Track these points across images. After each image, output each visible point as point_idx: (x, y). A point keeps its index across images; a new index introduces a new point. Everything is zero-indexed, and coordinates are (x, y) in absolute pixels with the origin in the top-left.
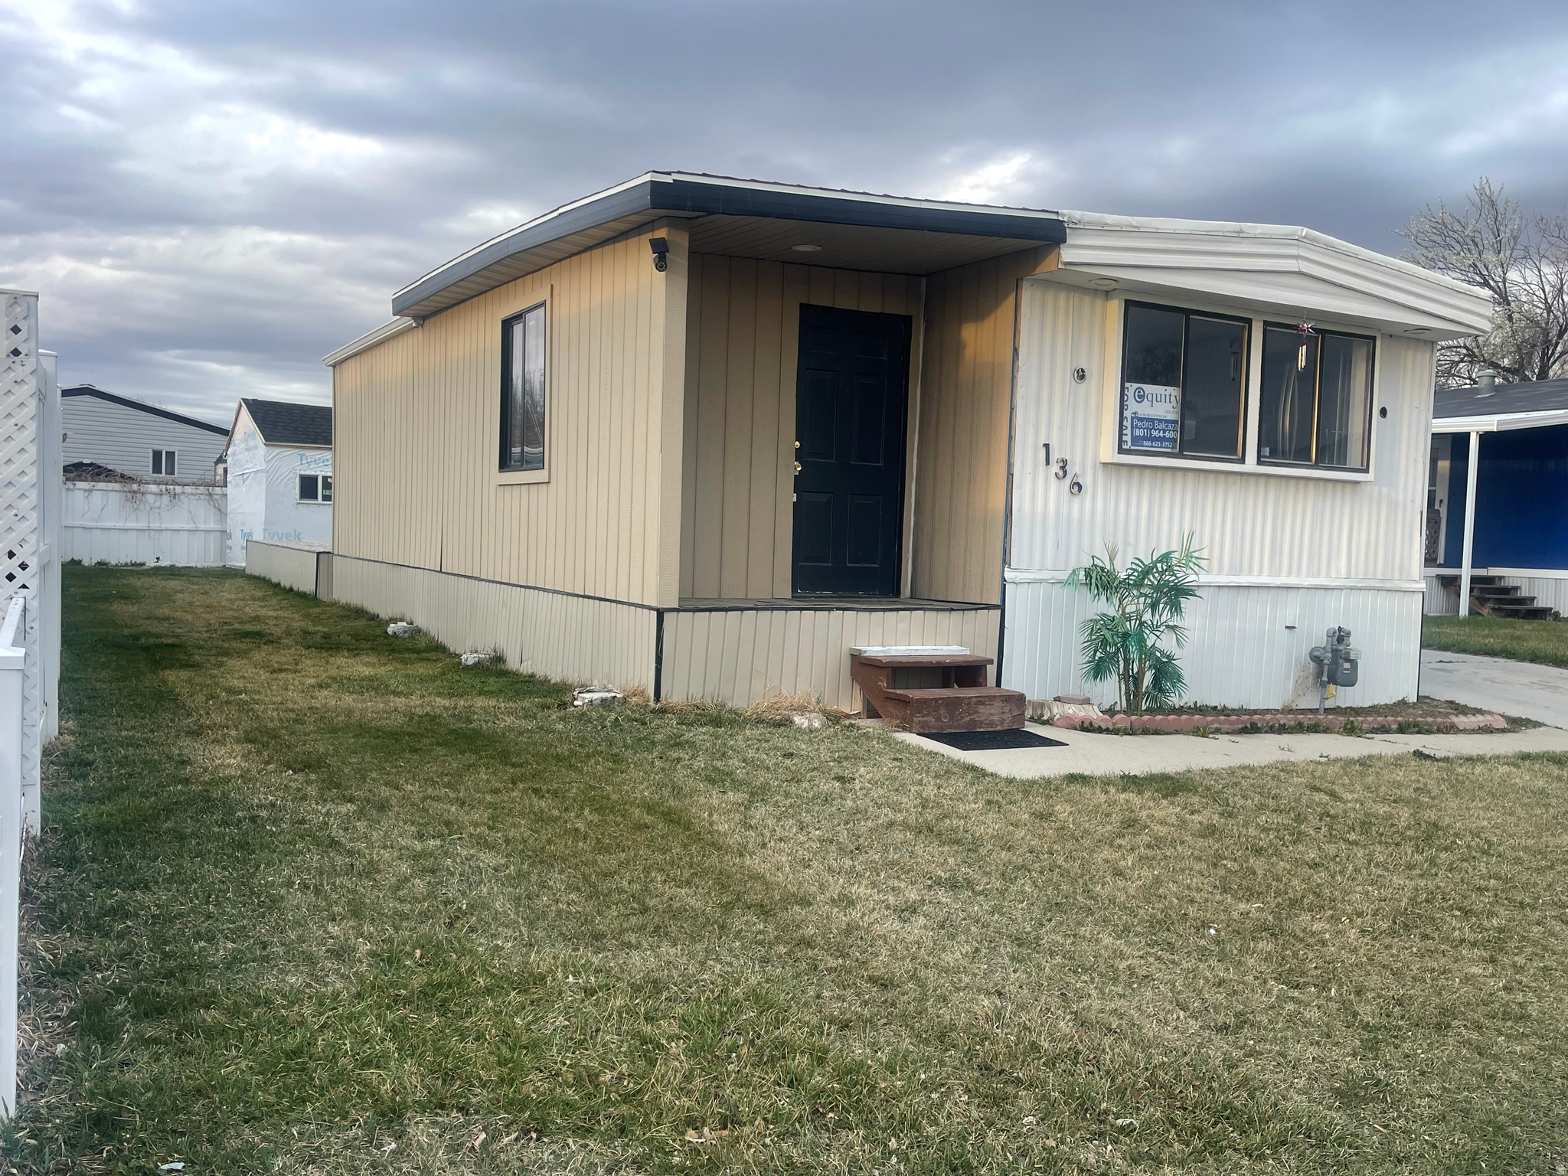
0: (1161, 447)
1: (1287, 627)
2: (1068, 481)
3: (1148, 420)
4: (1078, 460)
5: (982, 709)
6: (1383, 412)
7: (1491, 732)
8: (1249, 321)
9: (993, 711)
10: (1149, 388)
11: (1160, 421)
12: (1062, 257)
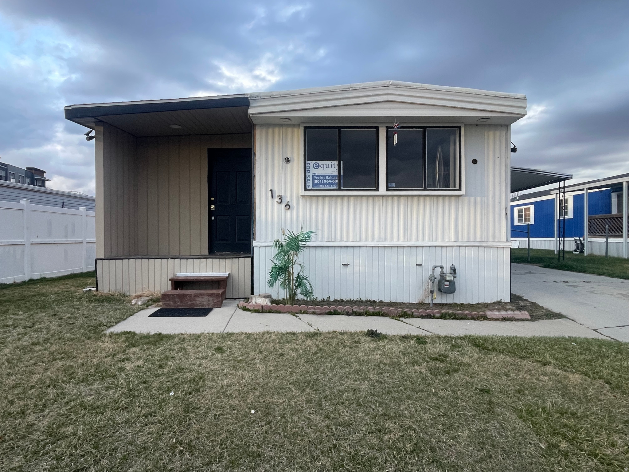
0: (330, 187)
1: (417, 265)
2: (283, 205)
3: (322, 176)
4: (288, 195)
5: (197, 299)
6: (475, 161)
7: (512, 321)
8: (377, 128)
9: (203, 300)
10: (321, 163)
11: (329, 176)
12: (250, 112)
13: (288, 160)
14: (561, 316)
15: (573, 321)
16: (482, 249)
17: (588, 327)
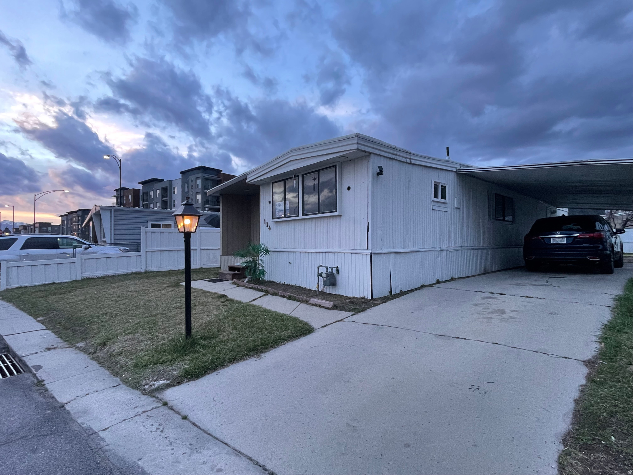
2: (269, 227)
4: (269, 222)
6: (349, 188)
8: (298, 176)
12: (247, 181)
13: (270, 202)
14: (361, 312)
15: (354, 314)
16: (353, 255)
17: (344, 319)
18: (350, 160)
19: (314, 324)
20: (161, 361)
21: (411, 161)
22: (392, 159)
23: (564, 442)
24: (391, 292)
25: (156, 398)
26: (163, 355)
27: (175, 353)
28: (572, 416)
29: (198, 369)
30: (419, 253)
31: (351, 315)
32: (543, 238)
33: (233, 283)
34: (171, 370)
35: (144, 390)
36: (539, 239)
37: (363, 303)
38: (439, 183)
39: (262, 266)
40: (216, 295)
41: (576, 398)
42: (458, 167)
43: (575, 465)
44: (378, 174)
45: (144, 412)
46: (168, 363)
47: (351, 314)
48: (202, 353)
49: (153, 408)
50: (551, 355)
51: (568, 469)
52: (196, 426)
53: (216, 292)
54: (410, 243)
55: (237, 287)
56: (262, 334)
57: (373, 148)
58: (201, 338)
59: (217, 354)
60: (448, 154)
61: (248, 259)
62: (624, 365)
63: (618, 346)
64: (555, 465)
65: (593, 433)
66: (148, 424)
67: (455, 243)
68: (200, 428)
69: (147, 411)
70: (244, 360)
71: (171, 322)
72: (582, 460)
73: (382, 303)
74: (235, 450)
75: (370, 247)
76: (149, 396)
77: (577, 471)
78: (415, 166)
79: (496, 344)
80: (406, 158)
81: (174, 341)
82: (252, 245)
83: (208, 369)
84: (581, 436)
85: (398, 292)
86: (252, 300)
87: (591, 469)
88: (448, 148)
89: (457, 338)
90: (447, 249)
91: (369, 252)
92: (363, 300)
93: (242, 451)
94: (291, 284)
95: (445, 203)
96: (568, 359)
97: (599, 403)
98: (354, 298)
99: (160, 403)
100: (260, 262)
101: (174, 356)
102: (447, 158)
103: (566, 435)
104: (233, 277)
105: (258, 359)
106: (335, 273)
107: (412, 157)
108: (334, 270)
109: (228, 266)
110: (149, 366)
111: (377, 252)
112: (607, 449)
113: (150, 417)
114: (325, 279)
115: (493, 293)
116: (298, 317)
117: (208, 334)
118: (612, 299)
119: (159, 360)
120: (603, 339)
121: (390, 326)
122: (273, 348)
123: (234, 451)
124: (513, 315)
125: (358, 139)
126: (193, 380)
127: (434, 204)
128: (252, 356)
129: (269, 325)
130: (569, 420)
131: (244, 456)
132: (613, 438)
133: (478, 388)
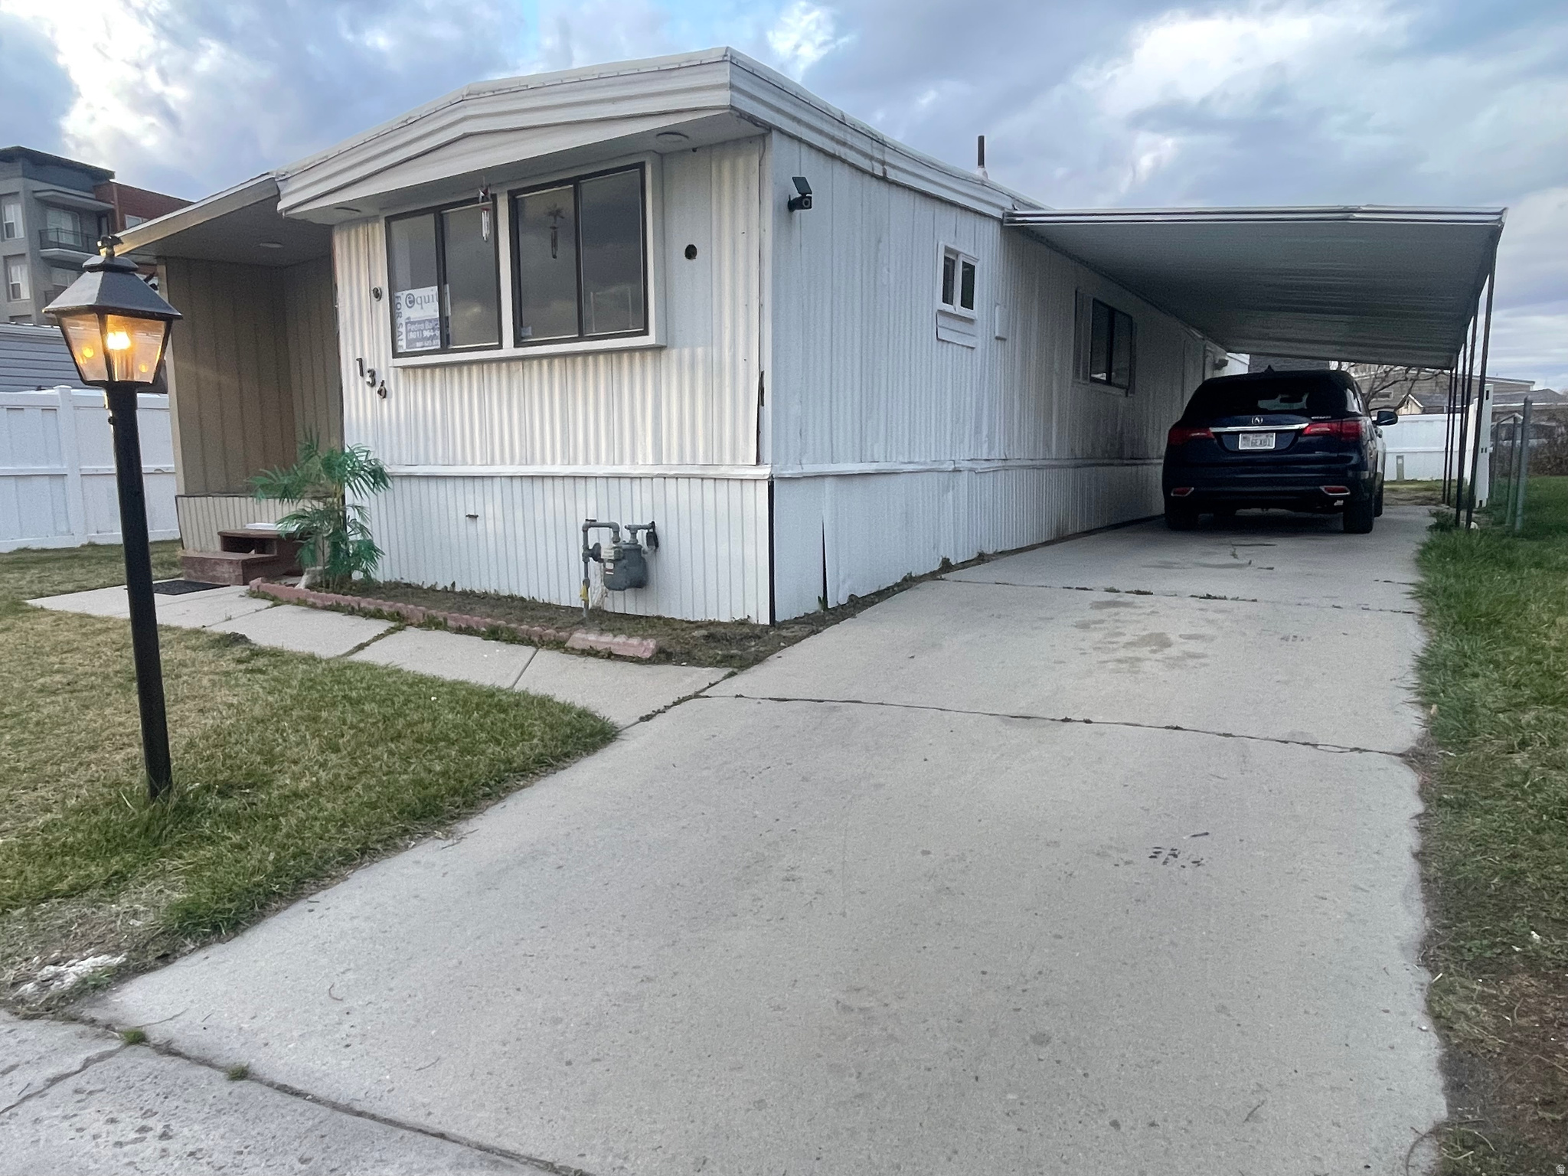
2: (377, 388)
4: (383, 368)
6: (691, 252)
8: (495, 198)
10: (416, 293)
11: (424, 322)
12: (281, 206)
13: (377, 294)
14: (753, 664)
15: (731, 675)
16: (709, 484)
17: (704, 690)
18: (694, 150)
19: (613, 713)
20: (64, 886)
21: (885, 173)
22: (833, 157)
23: (1427, 961)
24: (824, 601)
25: (83, 1022)
26: (64, 864)
27: (114, 852)
28: (1422, 895)
29: (231, 901)
30: (898, 476)
31: (725, 678)
32: (1218, 435)
33: (254, 595)
34: (117, 915)
35: (22, 1001)
36: (1206, 439)
37: (748, 637)
38: (957, 254)
39: (362, 529)
40: (203, 639)
41: (1417, 848)
42: (1008, 205)
43: (1474, 1013)
44: (793, 205)
45: (54, 1081)
46: (94, 894)
47: (723, 675)
48: (228, 842)
49: (87, 1063)
50: (1323, 747)
51: (1462, 1025)
52: (297, 1094)
53: (198, 625)
54: (876, 447)
55: (275, 605)
56: (441, 758)
57: (778, 111)
58: (208, 788)
59: (291, 841)
60: (981, 162)
61: (307, 505)
62: (1497, 753)
63: (1468, 710)
64: (1426, 1024)
65: (1487, 930)
66: (92, 1118)
67: (990, 449)
68: (316, 1100)
69: (68, 1076)
70: (397, 849)
71: (51, 741)
72: (1483, 998)
73: (808, 636)
74: (480, 1148)
75: (767, 455)
76: (53, 1019)
77: (1485, 1029)
78: (894, 189)
79: (1177, 728)
80: (871, 158)
81: (95, 812)
82: (323, 454)
83: (270, 895)
84: (1462, 942)
85: (843, 601)
86: (350, 648)
87: (1512, 1018)
88: (981, 140)
89: (1066, 720)
90: (969, 465)
91: (765, 471)
92: (746, 630)
93: (509, 1145)
94: (478, 588)
95: (971, 321)
96: (1364, 753)
97: (1474, 854)
98: (711, 623)
99: (113, 1037)
100: (351, 514)
101: (115, 864)
102: (978, 172)
103: (1425, 945)
104: (248, 573)
105: (450, 842)
106: (645, 547)
107: (888, 159)
108: (641, 536)
109: (219, 533)
110: (16, 913)
111: (787, 473)
112: (1532, 962)
113: (91, 1093)
114: (610, 566)
115: (1118, 592)
116: (550, 693)
117: (227, 774)
118: (1410, 593)
119: (52, 883)
120: (1427, 696)
121: (860, 702)
122: (489, 802)
123: (480, 1153)
124: (1193, 647)
125: (732, 72)
126: (220, 941)
127: (942, 320)
128: (425, 835)
129: (455, 727)
130: (1419, 908)
131: (525, 1163)
132: (1535, 935)
133: (1172, 852)
